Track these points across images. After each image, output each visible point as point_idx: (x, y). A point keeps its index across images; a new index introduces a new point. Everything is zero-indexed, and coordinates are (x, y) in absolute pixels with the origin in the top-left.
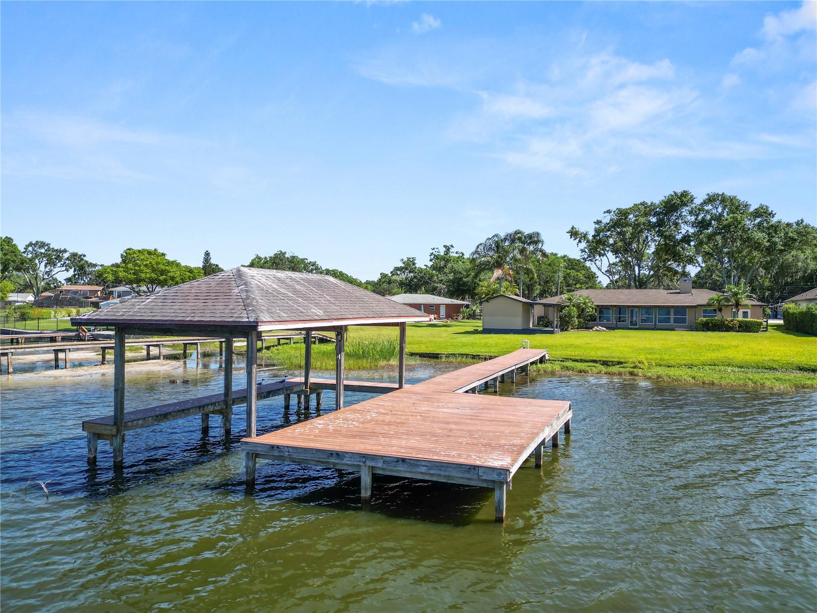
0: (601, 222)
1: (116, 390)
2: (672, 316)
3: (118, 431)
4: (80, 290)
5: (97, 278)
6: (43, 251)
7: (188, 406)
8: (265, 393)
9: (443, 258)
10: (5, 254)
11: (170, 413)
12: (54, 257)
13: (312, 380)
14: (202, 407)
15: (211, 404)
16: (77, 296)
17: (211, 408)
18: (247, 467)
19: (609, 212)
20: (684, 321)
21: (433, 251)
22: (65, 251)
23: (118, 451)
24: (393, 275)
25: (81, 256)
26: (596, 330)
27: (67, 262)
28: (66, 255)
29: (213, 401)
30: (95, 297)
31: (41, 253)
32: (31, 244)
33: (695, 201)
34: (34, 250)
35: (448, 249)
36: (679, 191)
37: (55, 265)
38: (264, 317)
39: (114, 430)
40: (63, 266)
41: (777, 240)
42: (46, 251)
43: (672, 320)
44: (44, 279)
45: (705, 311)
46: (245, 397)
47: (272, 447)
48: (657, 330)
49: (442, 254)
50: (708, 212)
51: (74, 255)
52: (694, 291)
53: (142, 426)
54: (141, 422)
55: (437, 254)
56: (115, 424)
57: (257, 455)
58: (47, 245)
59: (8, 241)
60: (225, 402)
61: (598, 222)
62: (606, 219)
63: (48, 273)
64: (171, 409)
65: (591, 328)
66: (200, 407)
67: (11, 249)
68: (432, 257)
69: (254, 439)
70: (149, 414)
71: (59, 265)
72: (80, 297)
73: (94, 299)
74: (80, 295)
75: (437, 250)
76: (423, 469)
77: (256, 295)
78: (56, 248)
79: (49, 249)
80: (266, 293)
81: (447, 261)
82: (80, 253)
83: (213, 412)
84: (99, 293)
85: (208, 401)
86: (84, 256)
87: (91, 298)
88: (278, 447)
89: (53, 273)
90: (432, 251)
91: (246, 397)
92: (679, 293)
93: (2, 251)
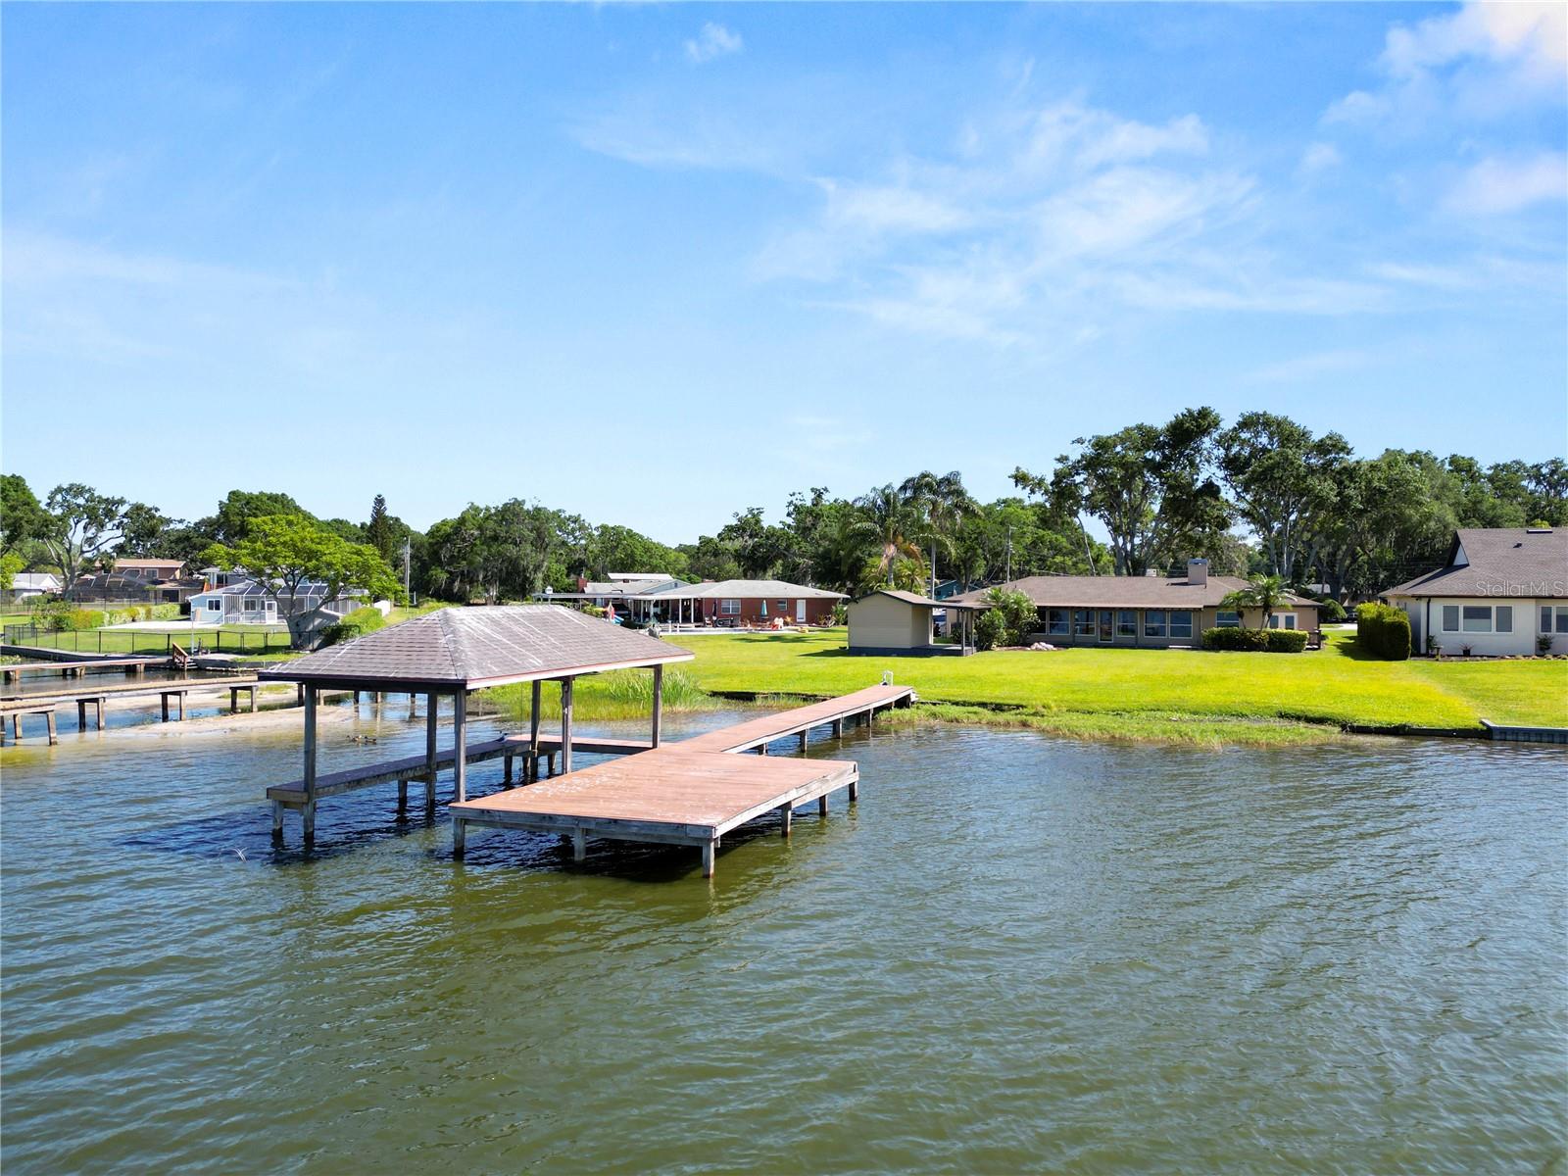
0: (1067, 458)
1: (306, 752)
2: (1168, 625)
3: (309, 798)
4: (143, 569)
5: (173, 545)
6: (81, 501)
7: (384, 771)
8: (478, 755)
9: (810, 512)
10: (13, 508)
11: (364, 779)
12: (99, 512)
13: (540, 738)
14: (402, 773)
15: (411, 769)
16: (137, 580)
17: (411, 774)
18: (455, 835)
19: (1080, 441)
20: (1186, 632)
21: (793, 498)
22: (122, 502)
23: (309, 822)
24: (722, 540)
25: (150, 509)
26: (1037, 649)
27: (125, 520)
28: (123, 509)
29: (413, 765)
30: (171, 581)
31: (79, 506)
32: (59, 490)
33: (1222, 424)
34: (65, 500)
35: (818, 493)
36: (1196, 408)
37: (102, 526)
38: (473, 674)
39: (305, 798)
40: (118, 528)
41: (1352, 492)
42: (87, 501)
43: (1168, 631)
44: (83, 552)
45: (1220, 617)
46: (451, 760)
47: (483, 811)
48: (1139, 648)
49: (809, 503)
50: (1243, 442)
51: (138, 508)
52: (1209, 580)
53: (333, 794)
54: (332, 788)
55: (799, 503)
56: (306, 790)
57: (467, 822)
58: (89, 490)
59: (17, 483)
60: (428, 766)
61: (1062, 459)
62: (1075, 454)
63: (90, 541)
64: (364, 775)
65: (1029, 645)
66: (397, 772)
67: (23, 498)
68: (791, 508)
69: (463, 804)
70: (340, 780)
71: (109, 526)
72: (143, 581)
73: (168, 586)
74: (143, 576)
75: (799, 497)
76: (635, 830)
77: (466, 646)
78: (105, 497)
79: (91, 499)
80: (477, 642)
81: (817, 517)
82: (148, 505)
83: (413, 780)
84: (178, 573)
85: (407, 766)
86: (157, 510)
87: (162, 582)
88: (488, 811)
89: (101, 541)
90: (790, 499)
91: (453, 760)
92: (1186, 584)
93: (4, 499)
